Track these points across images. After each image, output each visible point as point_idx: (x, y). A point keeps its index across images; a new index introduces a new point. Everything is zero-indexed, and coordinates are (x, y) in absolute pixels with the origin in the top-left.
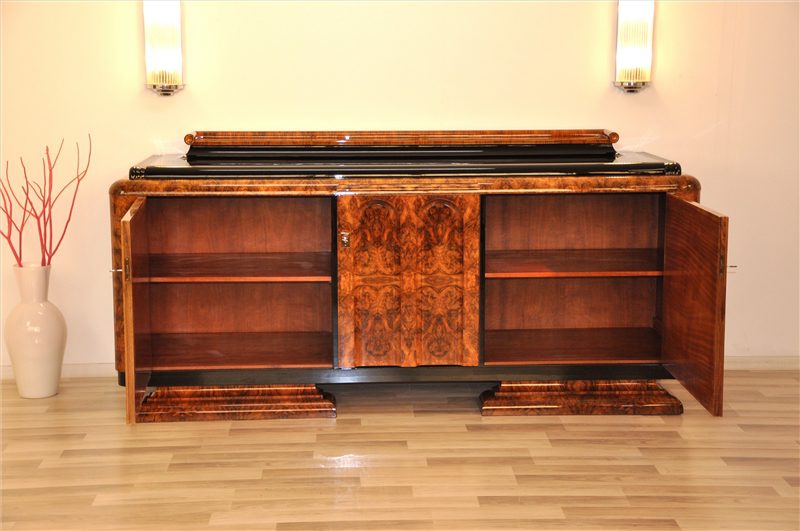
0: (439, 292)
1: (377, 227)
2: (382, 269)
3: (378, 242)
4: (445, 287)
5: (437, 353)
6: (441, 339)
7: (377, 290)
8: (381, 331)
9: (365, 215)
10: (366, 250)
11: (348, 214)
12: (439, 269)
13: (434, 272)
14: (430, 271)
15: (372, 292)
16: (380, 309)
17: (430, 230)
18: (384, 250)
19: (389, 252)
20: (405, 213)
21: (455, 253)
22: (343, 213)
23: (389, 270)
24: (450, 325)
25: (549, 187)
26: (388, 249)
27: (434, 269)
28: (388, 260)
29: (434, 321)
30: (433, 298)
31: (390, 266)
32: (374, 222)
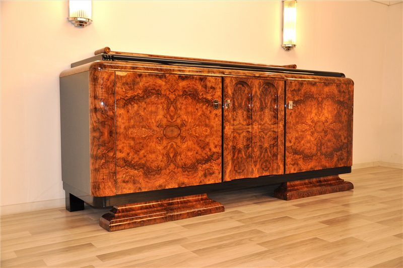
0: (266, 135)
1: (240, 97)
2: (242, 122)
3: (240, 106)
4: (268, 132)
5: (265, 169)
6: (267, 161)
7: (239, 134)
8: (241, 158)
9: (235, 90)
10: (235, 111)
11: (229, 89)
12: (266, 122)
13: (264, 124)
14: (262, 123)
15: (237, 135)
16: (241, 145)
17: (263, 100)
18: (243, 111)
19: (245, 112)
20: (254, 90)
21: (272, 113)
22: (227, 88)
23: (245, 122)
24: (270, 153)
25: (309, 78)
26: (245, 111)
27: (264, 122)
28: (245, 117)
29: (264, 151)
30: (264, 138)
31: (246, 120)
32: (238, 95)
